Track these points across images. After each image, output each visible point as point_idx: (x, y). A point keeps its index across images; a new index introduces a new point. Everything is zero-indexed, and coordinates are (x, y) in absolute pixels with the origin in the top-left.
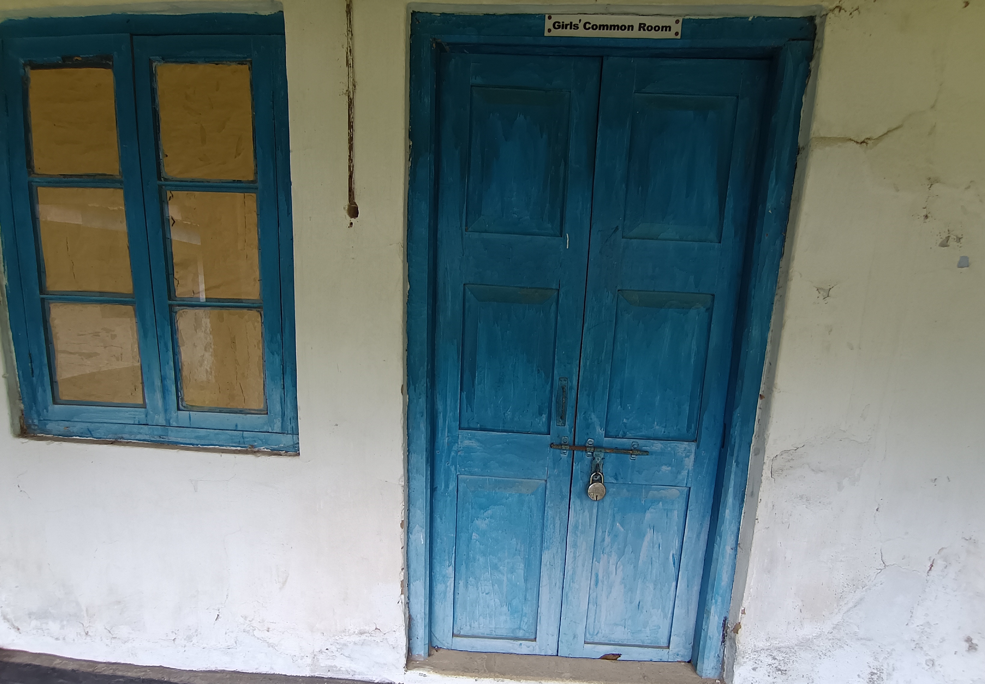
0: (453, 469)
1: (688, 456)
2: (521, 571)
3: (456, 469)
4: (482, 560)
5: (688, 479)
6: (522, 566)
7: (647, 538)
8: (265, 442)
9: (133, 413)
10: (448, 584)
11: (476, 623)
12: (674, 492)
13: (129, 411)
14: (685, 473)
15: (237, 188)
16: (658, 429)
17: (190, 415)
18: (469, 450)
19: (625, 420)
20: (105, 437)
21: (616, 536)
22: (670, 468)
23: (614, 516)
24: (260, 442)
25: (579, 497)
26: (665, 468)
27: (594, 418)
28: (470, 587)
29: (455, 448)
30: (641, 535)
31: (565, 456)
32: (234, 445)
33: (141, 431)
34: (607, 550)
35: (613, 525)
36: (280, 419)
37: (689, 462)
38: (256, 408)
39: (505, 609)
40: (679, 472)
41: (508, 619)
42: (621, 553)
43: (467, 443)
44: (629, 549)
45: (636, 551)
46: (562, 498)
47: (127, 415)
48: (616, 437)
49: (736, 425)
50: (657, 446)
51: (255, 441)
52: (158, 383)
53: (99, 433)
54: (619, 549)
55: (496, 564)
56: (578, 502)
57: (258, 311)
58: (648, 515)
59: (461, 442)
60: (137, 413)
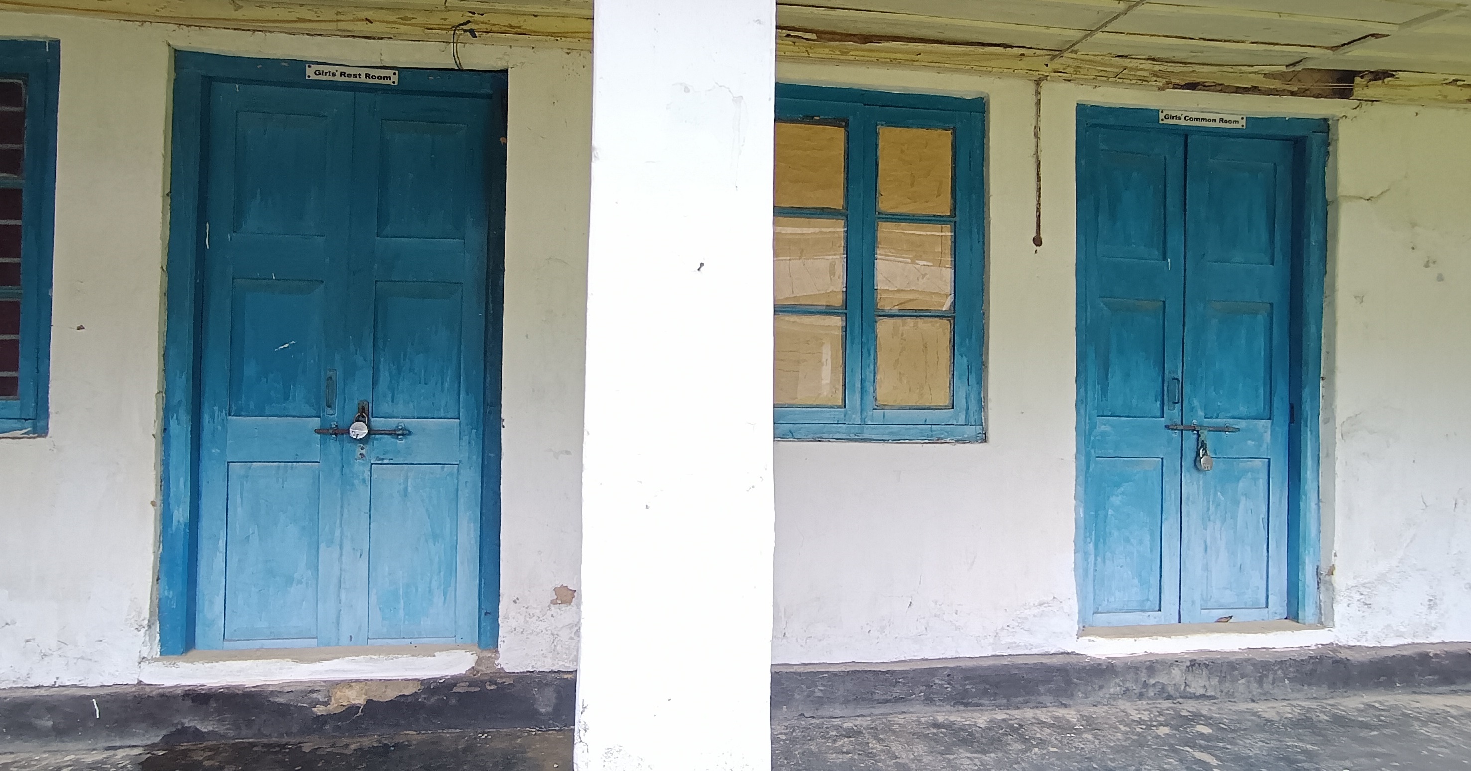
0: (1092, 451)
1: (1266, 432)
2: (1147, 542)
3: (1094, 452)
4: (1116, 534)
5: (1268, 451)
6: (1149, 537)
7: (1242, 506)
8: (950, 434)
9: (833, 413)
10: (1089, 561)
11: (1113, 598)
12: (1258, 463)
13: (830, 411)
14: (1265, 446)
15: (938, 221)
16: (1243, 410)
17: (884, 413)
18: (1104, 434)
19: (1219, 404)
20: (805, 437)
21: (1218, 505)
22: (1253, 443)
23: (1215, 487)
24: (946, 434)
25: (1188, 470)
26: (1250, 442)
27: (1196, 403)
28: (1107, 562)
29: (1094, 434)
30: (1237, 502)
31: (1176, 435)
32: (922, 438)
33: (839, 430)
34: (1212, 518)
35: (1215, 494)
36: (964, 412)
37: (1268, 437)
38: (942, 405)
39: (1136, 581)
40: (1261, 446)
41: (1139, 590)
42: (1224, 521)
43: (1103, 428)
44: (1229, 515)
45: (1234, 517)
46: (1176, 473)
47: (828, 415)
48: (1211, 418)
49: (1306, 402)
50: (1243, 424)
51: (942, 434)
52: (858, 385)
53: (799, 433)
54: (1221, 516)
55: (1128, 538)
56: (1188, 476)
57: (948, 320)
58: (1241, 484)
59: (1099, 428)
60: (837, 413)
